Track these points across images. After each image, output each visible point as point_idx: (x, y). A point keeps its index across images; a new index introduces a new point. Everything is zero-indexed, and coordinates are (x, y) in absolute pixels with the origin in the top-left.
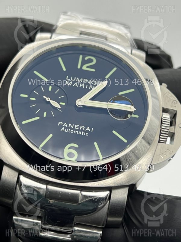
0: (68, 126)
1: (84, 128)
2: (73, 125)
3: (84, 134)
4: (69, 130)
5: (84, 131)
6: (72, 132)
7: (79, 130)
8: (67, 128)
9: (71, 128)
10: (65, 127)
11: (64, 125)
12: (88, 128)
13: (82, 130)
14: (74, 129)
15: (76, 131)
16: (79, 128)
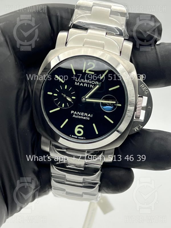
0: (77, 114)
1: (87, 115)
2: (80, 113)
3: (87, 118)
4: (78, 116)
5: (87, 117)
6: (80, 117)
7: (84, 116)
8: (77, 115)
9: (79, 115)
10: (75, 114)
11: (75, 113)
12: (89, 114)
13: (86, 116)
14: (81, 116)
15: (82, 117)
16: (84, 115)
